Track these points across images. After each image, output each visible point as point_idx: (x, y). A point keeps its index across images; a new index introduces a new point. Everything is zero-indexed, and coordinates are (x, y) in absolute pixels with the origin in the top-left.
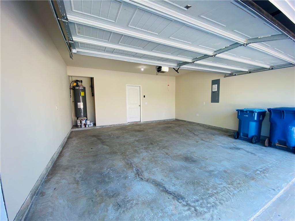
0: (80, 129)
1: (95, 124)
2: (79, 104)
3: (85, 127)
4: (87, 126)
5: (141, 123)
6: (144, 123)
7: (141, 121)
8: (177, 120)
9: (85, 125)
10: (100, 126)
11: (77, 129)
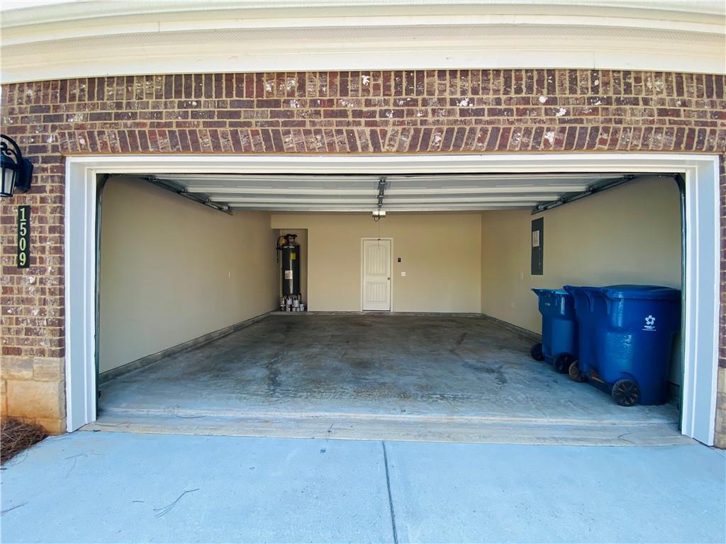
0: (284, 313)
1: (306, 308)
2: (286, 272)
3: (291, 310)
4: (294, 309)
5: (392, 314)
6: (397, 315)
7: (392, 311)
8: (484, 318)
9: (291, 307)
10: (313, 312)
11: (279, 313)
